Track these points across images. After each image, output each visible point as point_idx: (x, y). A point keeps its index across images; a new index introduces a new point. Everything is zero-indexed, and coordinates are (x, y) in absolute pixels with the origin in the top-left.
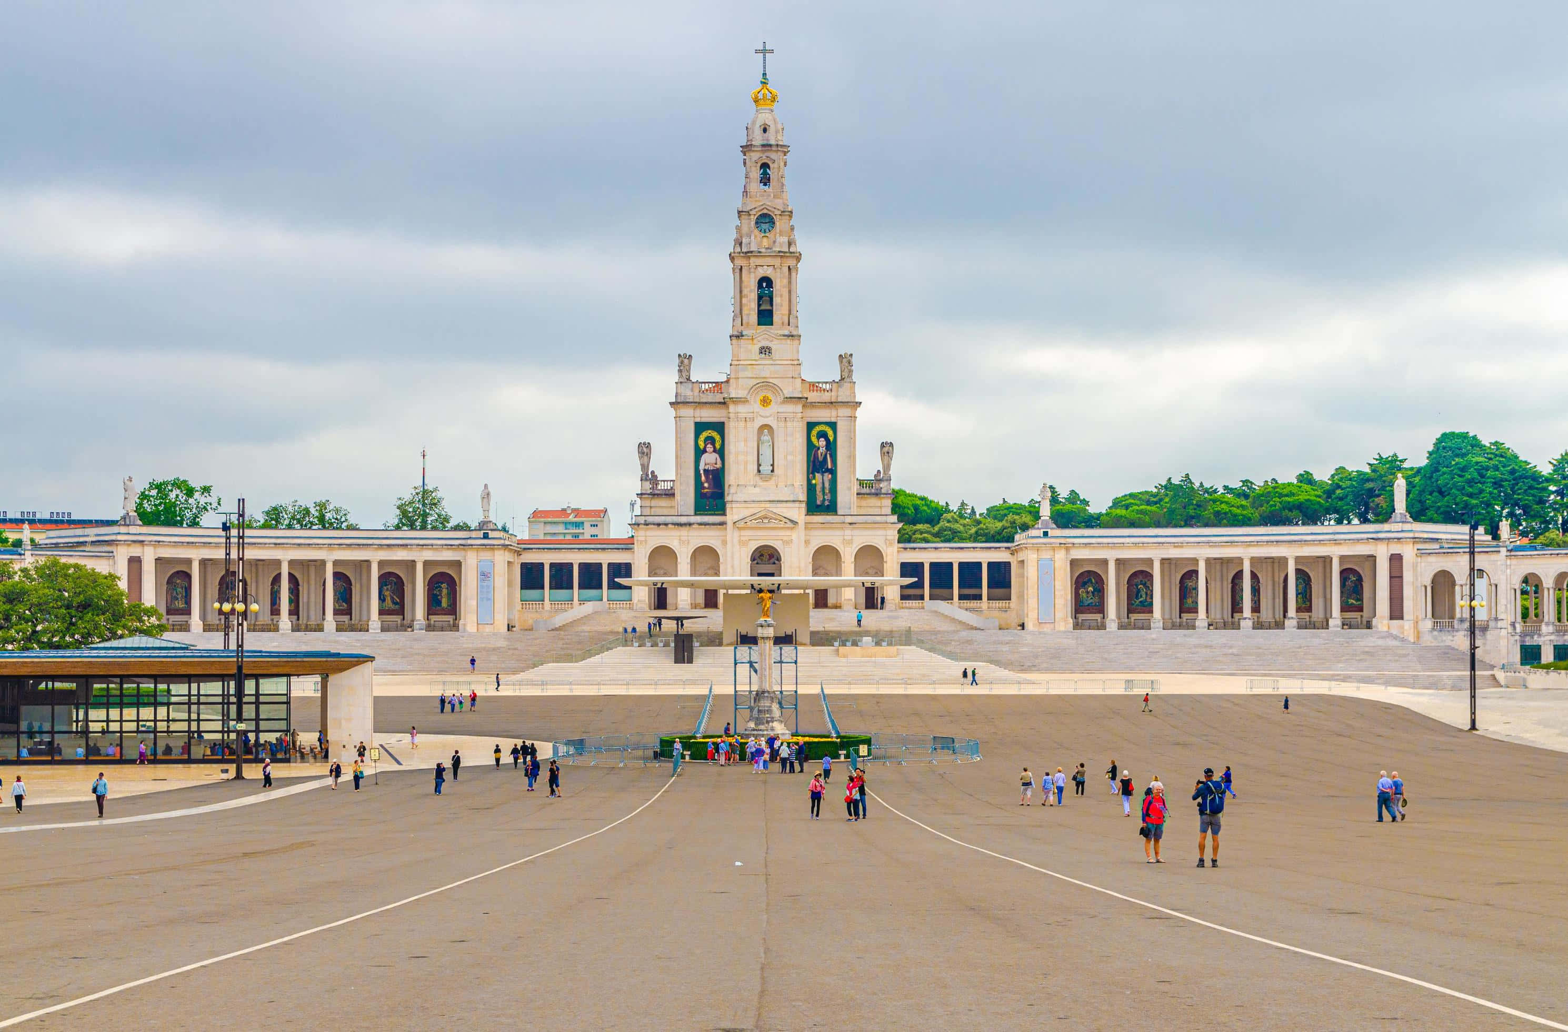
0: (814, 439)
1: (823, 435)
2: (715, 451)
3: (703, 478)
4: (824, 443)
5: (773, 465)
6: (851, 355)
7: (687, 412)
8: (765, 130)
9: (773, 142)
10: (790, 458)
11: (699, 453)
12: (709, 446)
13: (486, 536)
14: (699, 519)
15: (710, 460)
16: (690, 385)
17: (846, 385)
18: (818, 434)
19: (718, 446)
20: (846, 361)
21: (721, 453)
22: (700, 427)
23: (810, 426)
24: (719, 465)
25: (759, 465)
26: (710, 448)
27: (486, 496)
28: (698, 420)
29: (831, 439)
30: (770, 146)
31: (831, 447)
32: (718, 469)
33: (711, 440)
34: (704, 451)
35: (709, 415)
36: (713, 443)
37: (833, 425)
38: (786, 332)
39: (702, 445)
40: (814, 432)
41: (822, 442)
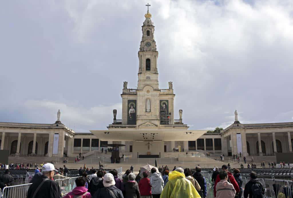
0: (162, 105)
1: (164, 103)
2: (133, 108)
3: (130, 115)
4: (165, 106)
5: (150, 110)
6: (172, 82)
7: (125, 97)
8: (148, 22)
9: (150, 25)
10: (155, 107)
11: (129, 108)
12: (132, 106)
13: (57, 126)
14: (128, 126)
15: (132, 110)
16: (127, 90)
17: (171, 90)
18: (163, 103)
19: (134, 107)
20: (171, 84)
21: (135, 108)
22: (129, 101)
23: (161, 101)
24: (135, 112)
25: (146, 110)
26: (132, 107)
27: (59, 113)
28: (129, 99)
29: (167, 105)
30: (150, 26)
31: (167, 107)
32: (134, 113)
33: (133, 105)
34: (130, 108)
35: (132, 98)
36: (133, 106)
37: (167, 101)
38: (154, 72)
39: (130, 107)
40: (162, 103)
41: (164, 105)
